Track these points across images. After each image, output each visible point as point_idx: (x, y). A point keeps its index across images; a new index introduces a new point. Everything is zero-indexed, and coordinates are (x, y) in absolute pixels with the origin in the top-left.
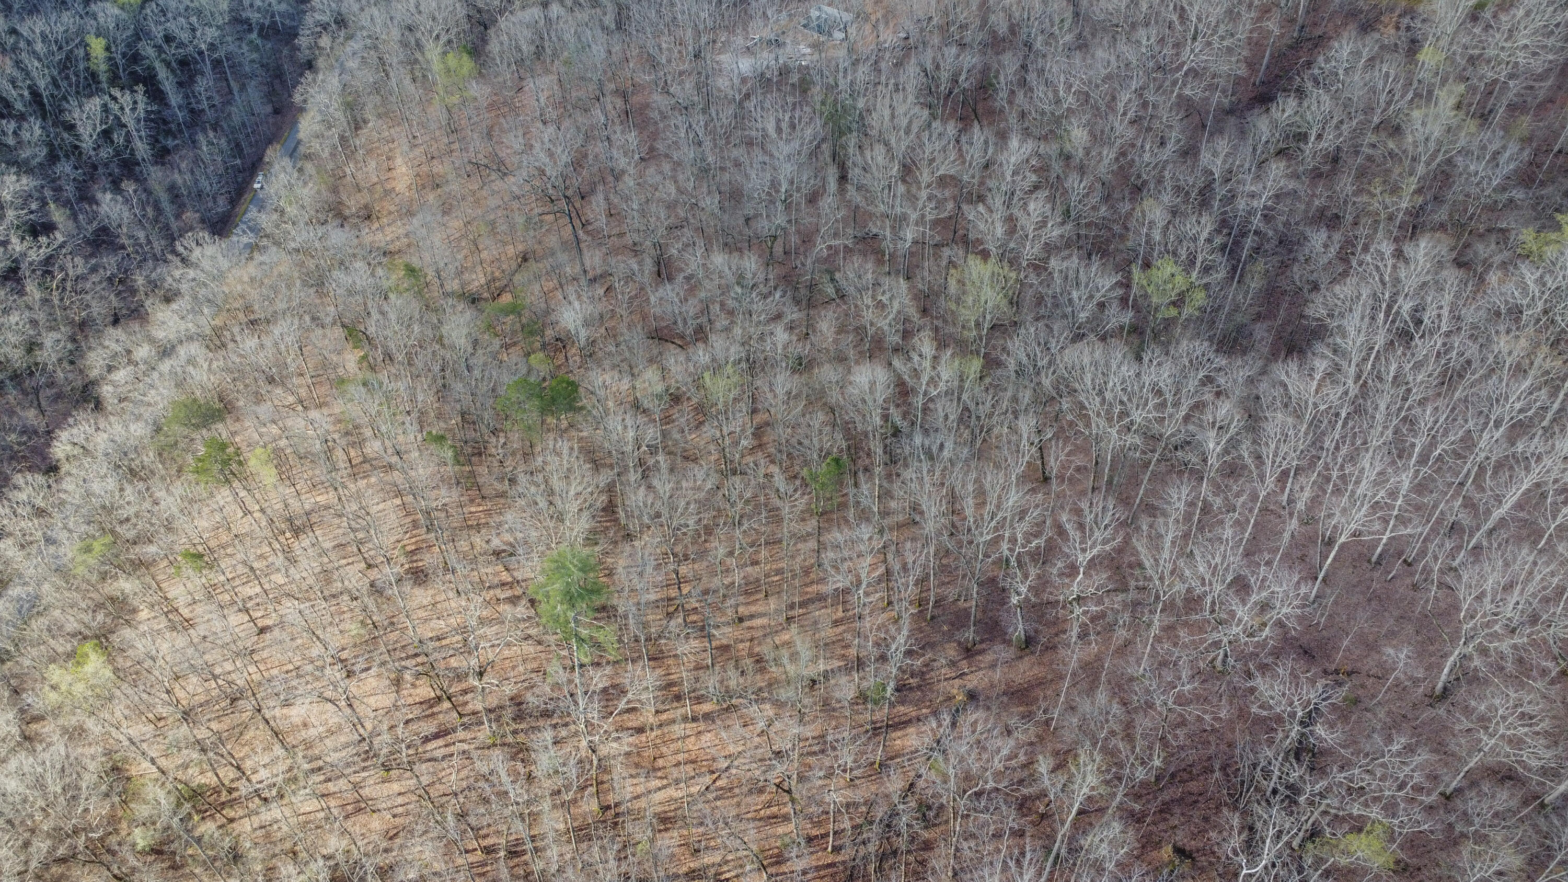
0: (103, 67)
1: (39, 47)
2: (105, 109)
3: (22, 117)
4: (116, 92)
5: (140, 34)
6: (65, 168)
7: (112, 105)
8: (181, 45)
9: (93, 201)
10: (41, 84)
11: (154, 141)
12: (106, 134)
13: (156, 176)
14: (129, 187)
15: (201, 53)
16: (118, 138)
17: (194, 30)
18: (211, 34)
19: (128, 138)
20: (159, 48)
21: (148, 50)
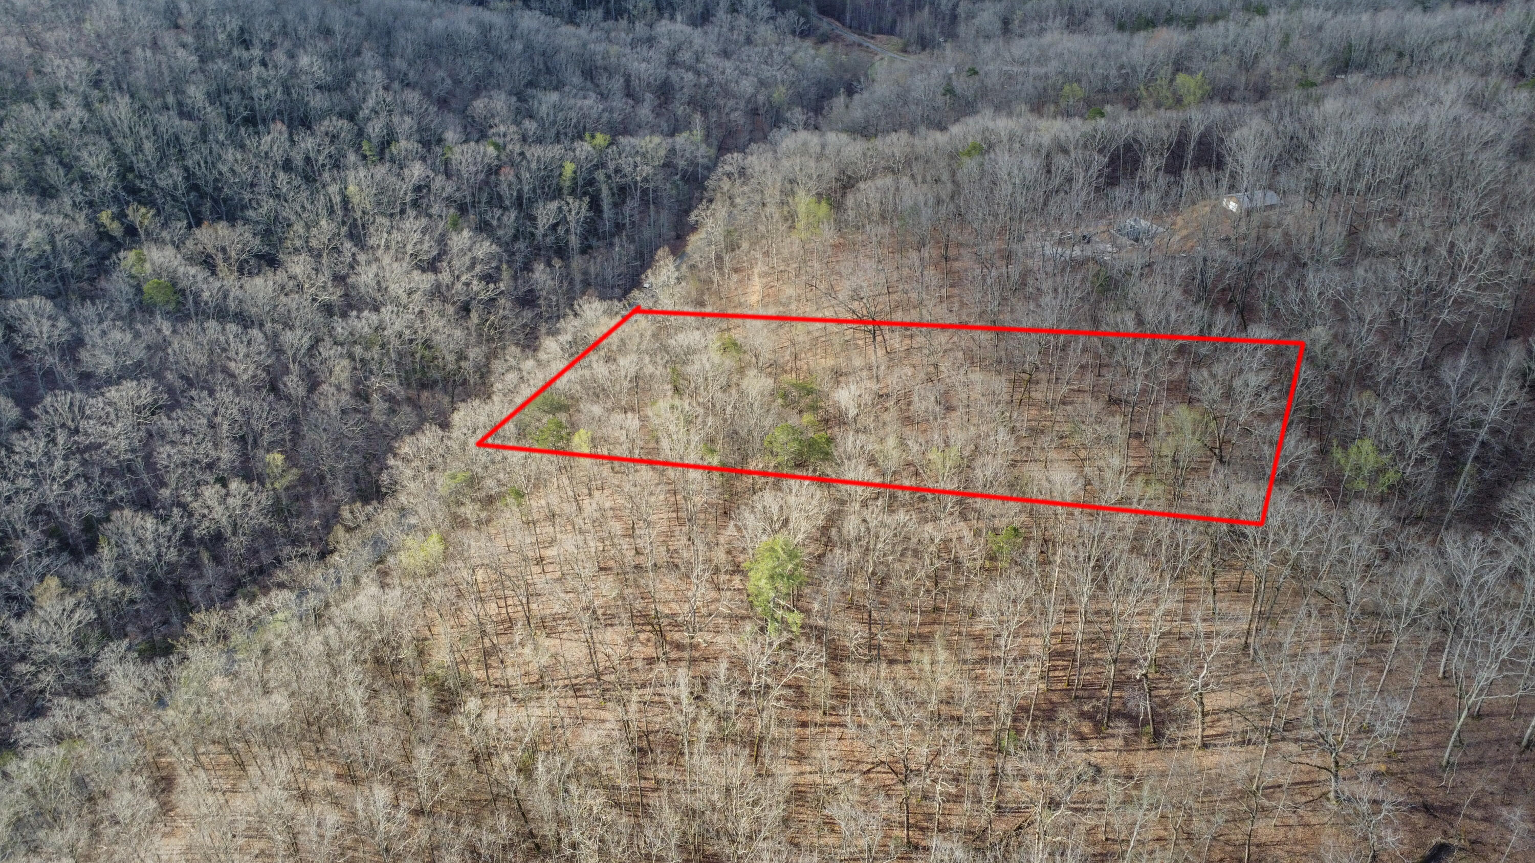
0: (568, 183)
1: (534, 166)
2: (560, 209)
3: (506, 209)
4: (570, 200)
5: (601, 165)
6: (521, 245)
7: (565, 208)
8: (625, 176)
9: (531, 270)
10: (526, 188)
11: (584, 237)
12: (554, 227)
13: (577, 263)
14: (557, 263)
15: (636, 183)
16: (561, 230)
17: (636, 166)
18: (647, 170)
19: (567, 231)
20: (608, 177)
21: (600, 175)
